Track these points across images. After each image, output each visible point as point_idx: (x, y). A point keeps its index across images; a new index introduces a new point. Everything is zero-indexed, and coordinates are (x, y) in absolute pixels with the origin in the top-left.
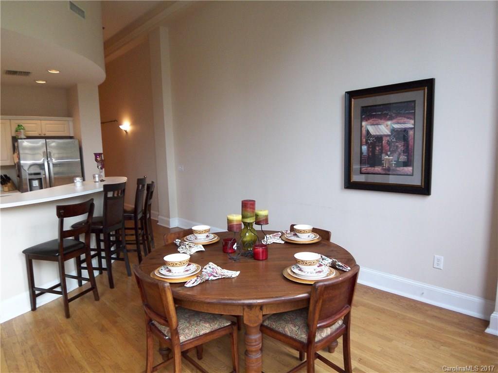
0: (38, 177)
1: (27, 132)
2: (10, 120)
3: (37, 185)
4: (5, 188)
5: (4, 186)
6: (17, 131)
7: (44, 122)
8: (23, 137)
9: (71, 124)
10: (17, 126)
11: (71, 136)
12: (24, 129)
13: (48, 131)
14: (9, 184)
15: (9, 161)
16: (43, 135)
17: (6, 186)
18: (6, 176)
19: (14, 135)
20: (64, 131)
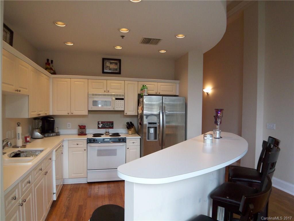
0: (154, 125)
1: (148, 91)
2: (138, 81)
3: (153, 132)
4: (129, 131)
5: (129, 130)
6: (142, 90)
7: (159, 84)
8: (146, 94)
9: (178, 85)
10: (142, 86)
11: (177, 95)
12: (147, 88)
13: (162, 91)
14: (132, 129)
15: (134, 112)
16: (158, 94)
17: (130, 131)
18: (131, 123)
19: (139, 93)
20: (173, 91)
